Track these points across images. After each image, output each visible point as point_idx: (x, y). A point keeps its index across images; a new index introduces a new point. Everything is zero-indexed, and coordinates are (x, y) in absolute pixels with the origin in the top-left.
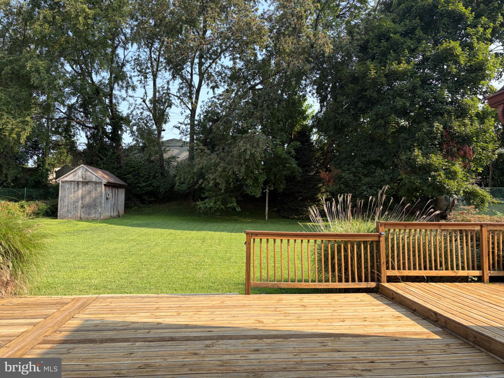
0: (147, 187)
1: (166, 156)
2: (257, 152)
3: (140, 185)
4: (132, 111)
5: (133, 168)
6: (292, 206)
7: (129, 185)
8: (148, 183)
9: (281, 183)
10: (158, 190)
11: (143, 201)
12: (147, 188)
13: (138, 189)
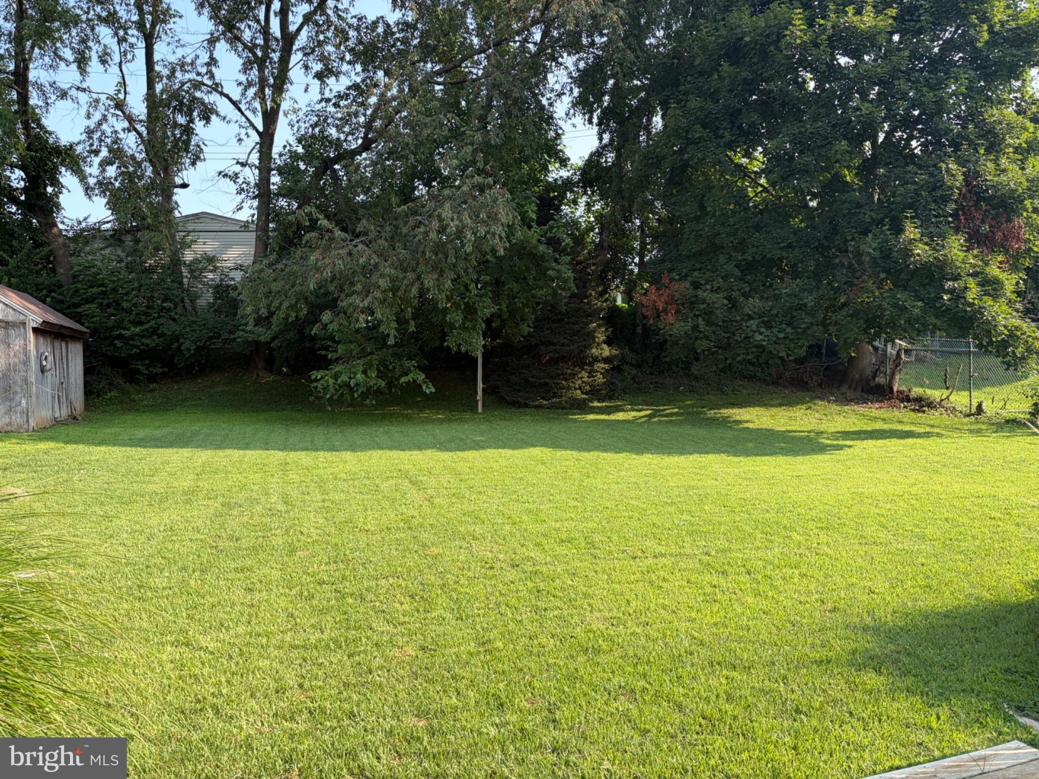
0: (142, 336)
1: (188, 256)
2: (494, 234)
3: (124, 332)
4: (99, 124)
5: (99, 286)
6: (533, 377)
7: (94, 332)
8: (146, 326)
9: (523, 320)
10: (175, 345)
11: (131, 376)
12: (144, 341)
13: (118, 343)
